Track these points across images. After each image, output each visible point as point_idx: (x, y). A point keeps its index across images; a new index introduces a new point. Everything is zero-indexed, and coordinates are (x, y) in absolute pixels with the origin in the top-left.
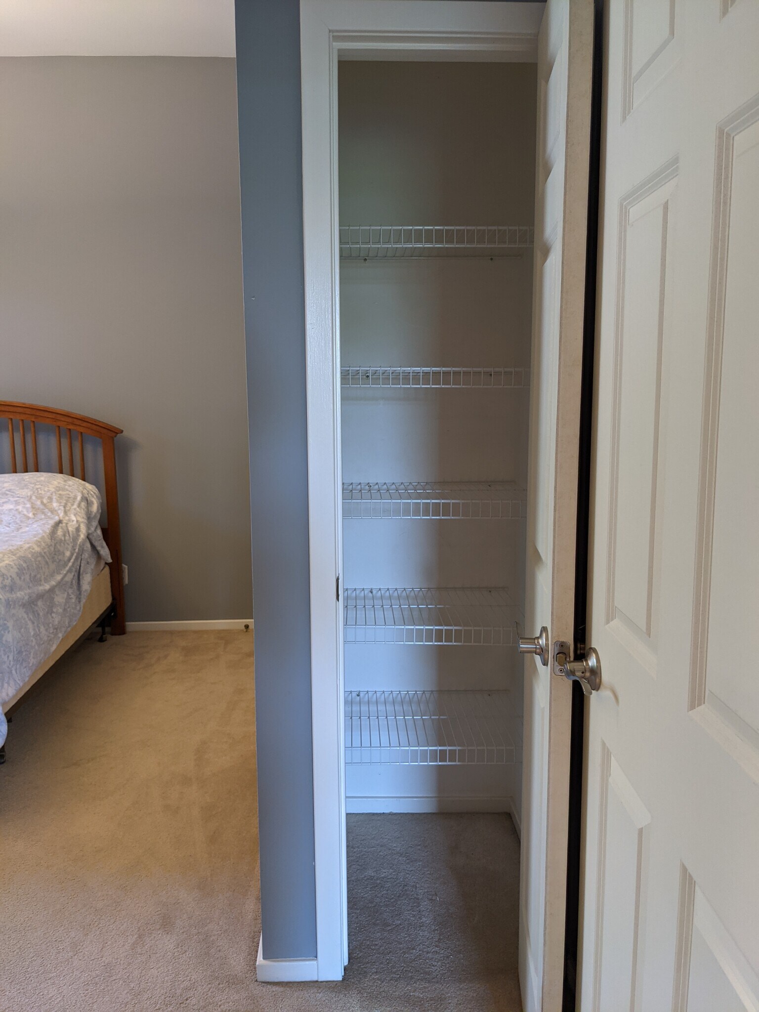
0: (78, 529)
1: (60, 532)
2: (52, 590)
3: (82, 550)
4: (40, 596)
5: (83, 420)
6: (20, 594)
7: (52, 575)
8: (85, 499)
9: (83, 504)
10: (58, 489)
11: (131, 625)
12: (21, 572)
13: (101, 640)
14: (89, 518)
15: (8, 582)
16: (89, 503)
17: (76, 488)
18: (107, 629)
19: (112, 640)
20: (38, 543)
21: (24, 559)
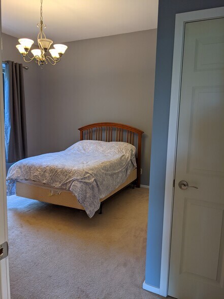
0: (128, 158)
1: (123, 158)
2: (118, 172)
3: (128, 163)
4: (115, 174)
5: (135, 129)
6: (109, 172)
7: (119, 169)
8: (131, 150)
9: (131, 151)
10: (125, 146)
11: (142, 186)
12: (110, 167)
13: (133, 188)
14: (132, 155)
15: (106, 169)
16: (132, 151)
17: (130, 146)
18: (135, 186)
19: (136, 189)
20: (116, 160)
21: (112, 164)
